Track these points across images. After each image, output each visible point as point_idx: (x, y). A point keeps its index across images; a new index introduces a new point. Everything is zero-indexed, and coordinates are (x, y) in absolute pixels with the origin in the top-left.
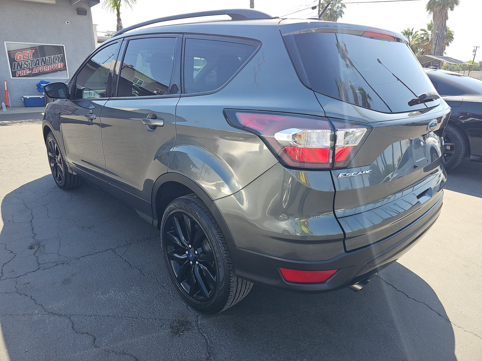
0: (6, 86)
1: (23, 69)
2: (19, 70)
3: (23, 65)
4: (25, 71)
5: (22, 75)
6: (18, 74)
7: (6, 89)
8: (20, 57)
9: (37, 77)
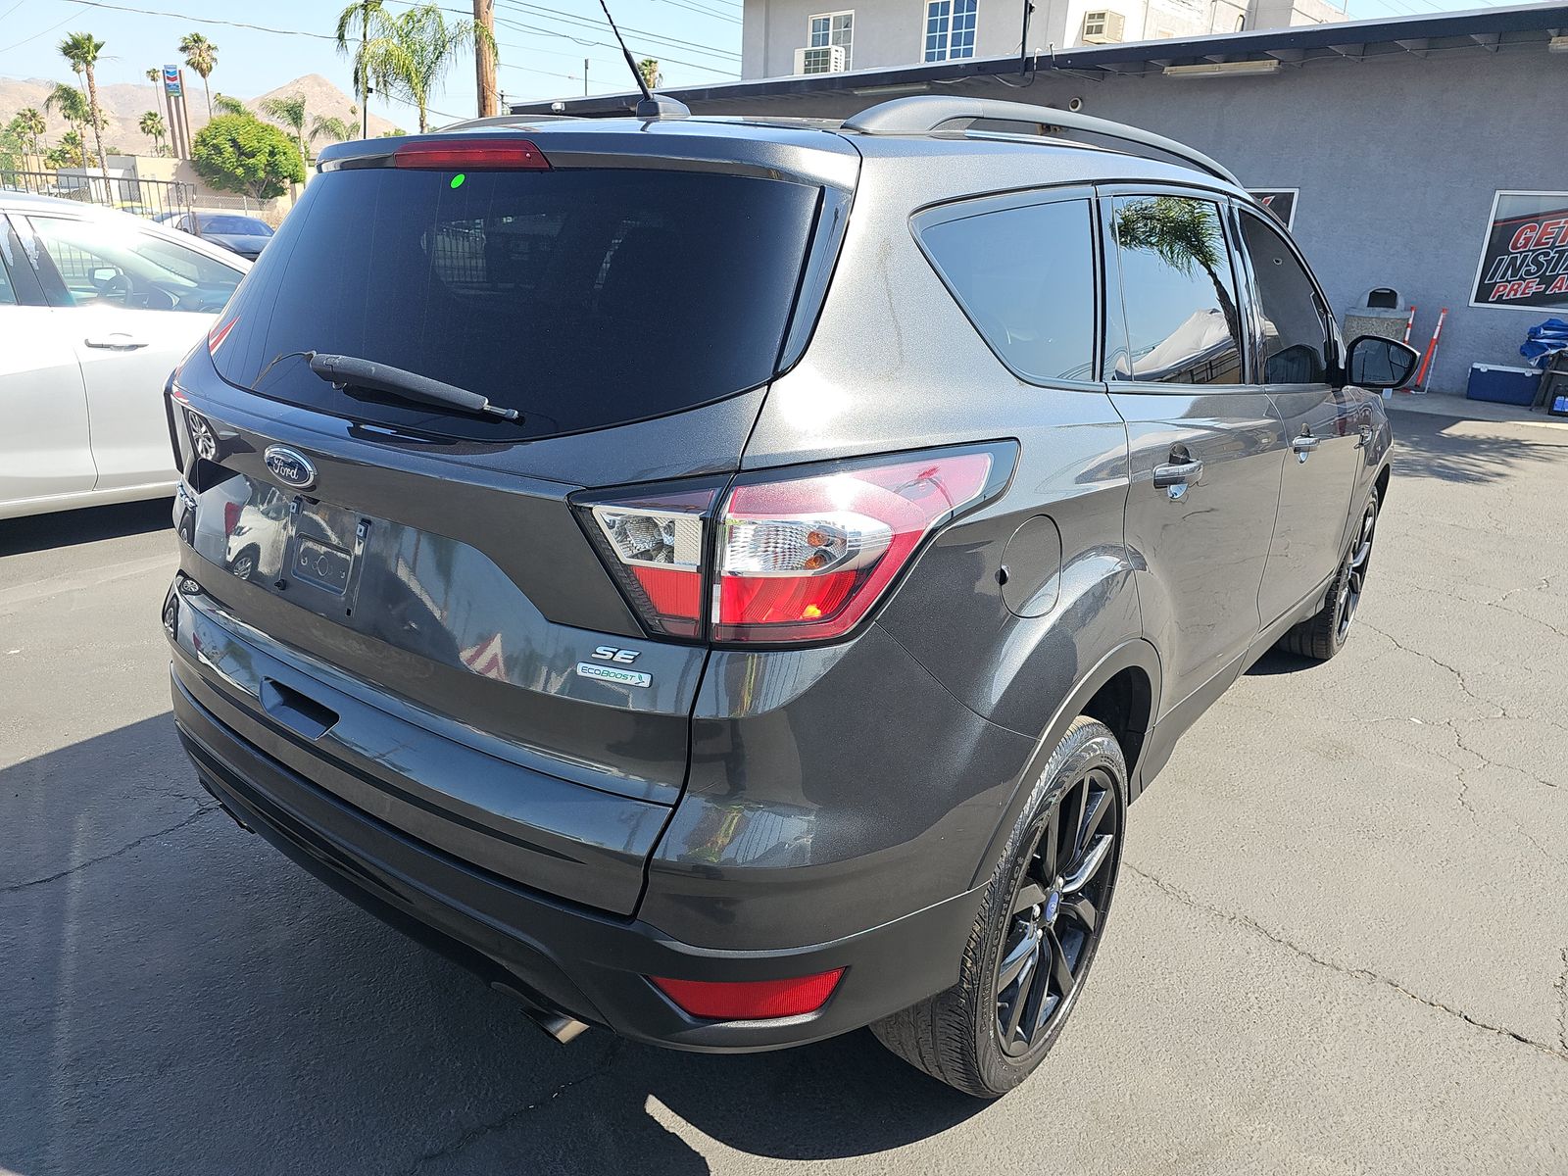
0: (1438, 328)
1: (1521, 278)
2: (1507, 281)
3: (1528, 265)
4: (1524, 285)
5: (1511, 296)
6: (1498, 291)
7: (1435, 337)
8: (1527, 240)
9: (1559, 305)
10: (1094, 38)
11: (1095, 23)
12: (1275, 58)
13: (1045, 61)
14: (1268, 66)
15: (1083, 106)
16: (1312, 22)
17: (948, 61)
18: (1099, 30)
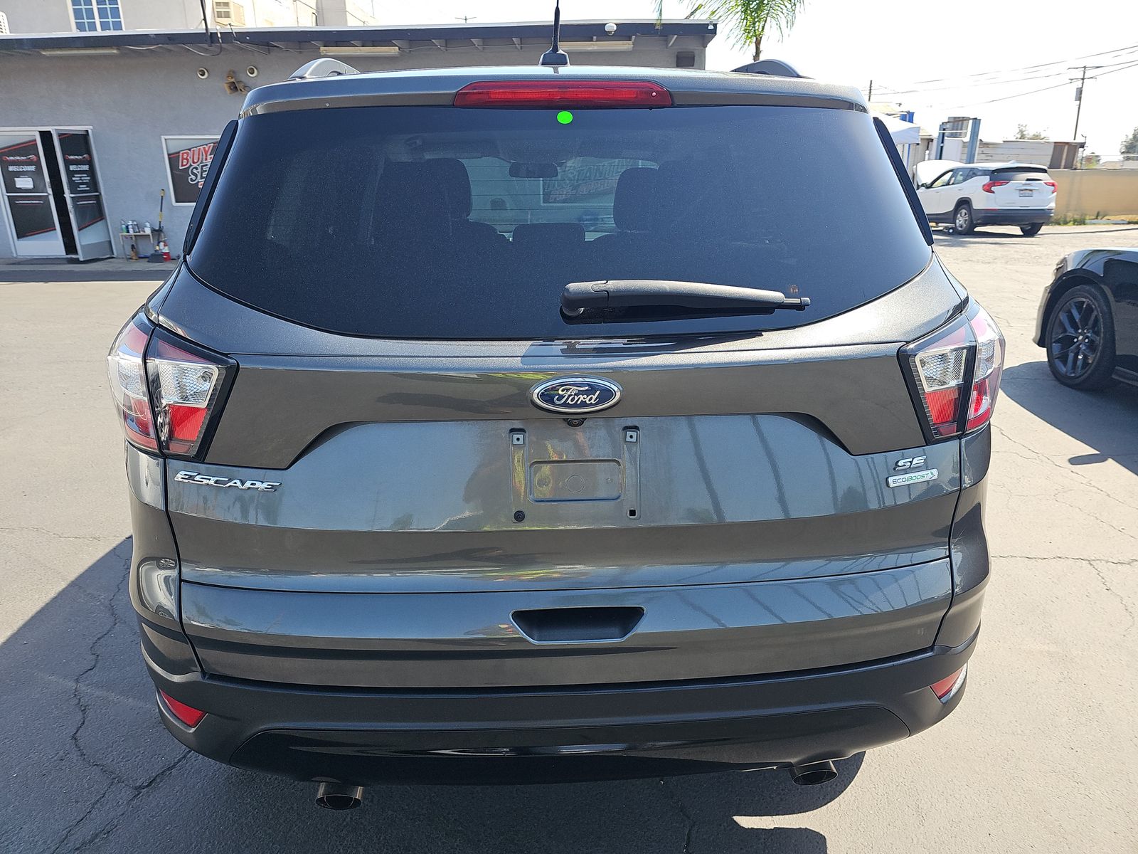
10: (224, 21)
11: (223, 10)
12: (396, 46)
13: (227, 36)
14: (393, 51)
15: (258, 72)
16: (362, 24)
17: (100, 32)
18: (227, 15)
